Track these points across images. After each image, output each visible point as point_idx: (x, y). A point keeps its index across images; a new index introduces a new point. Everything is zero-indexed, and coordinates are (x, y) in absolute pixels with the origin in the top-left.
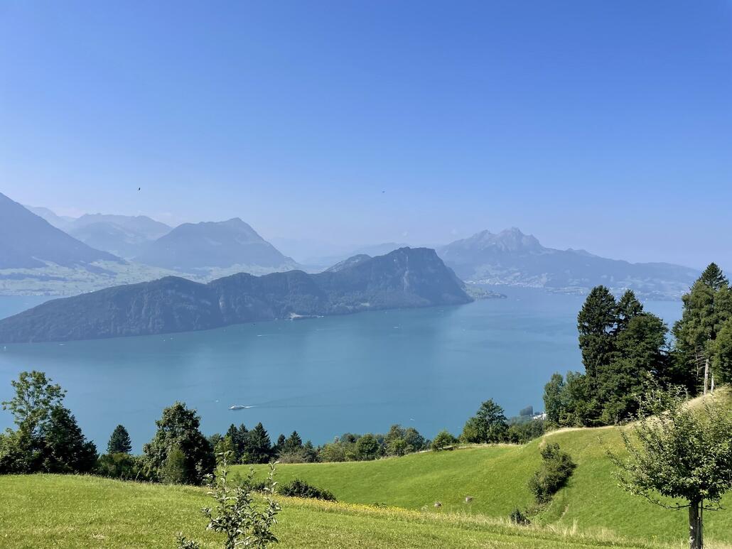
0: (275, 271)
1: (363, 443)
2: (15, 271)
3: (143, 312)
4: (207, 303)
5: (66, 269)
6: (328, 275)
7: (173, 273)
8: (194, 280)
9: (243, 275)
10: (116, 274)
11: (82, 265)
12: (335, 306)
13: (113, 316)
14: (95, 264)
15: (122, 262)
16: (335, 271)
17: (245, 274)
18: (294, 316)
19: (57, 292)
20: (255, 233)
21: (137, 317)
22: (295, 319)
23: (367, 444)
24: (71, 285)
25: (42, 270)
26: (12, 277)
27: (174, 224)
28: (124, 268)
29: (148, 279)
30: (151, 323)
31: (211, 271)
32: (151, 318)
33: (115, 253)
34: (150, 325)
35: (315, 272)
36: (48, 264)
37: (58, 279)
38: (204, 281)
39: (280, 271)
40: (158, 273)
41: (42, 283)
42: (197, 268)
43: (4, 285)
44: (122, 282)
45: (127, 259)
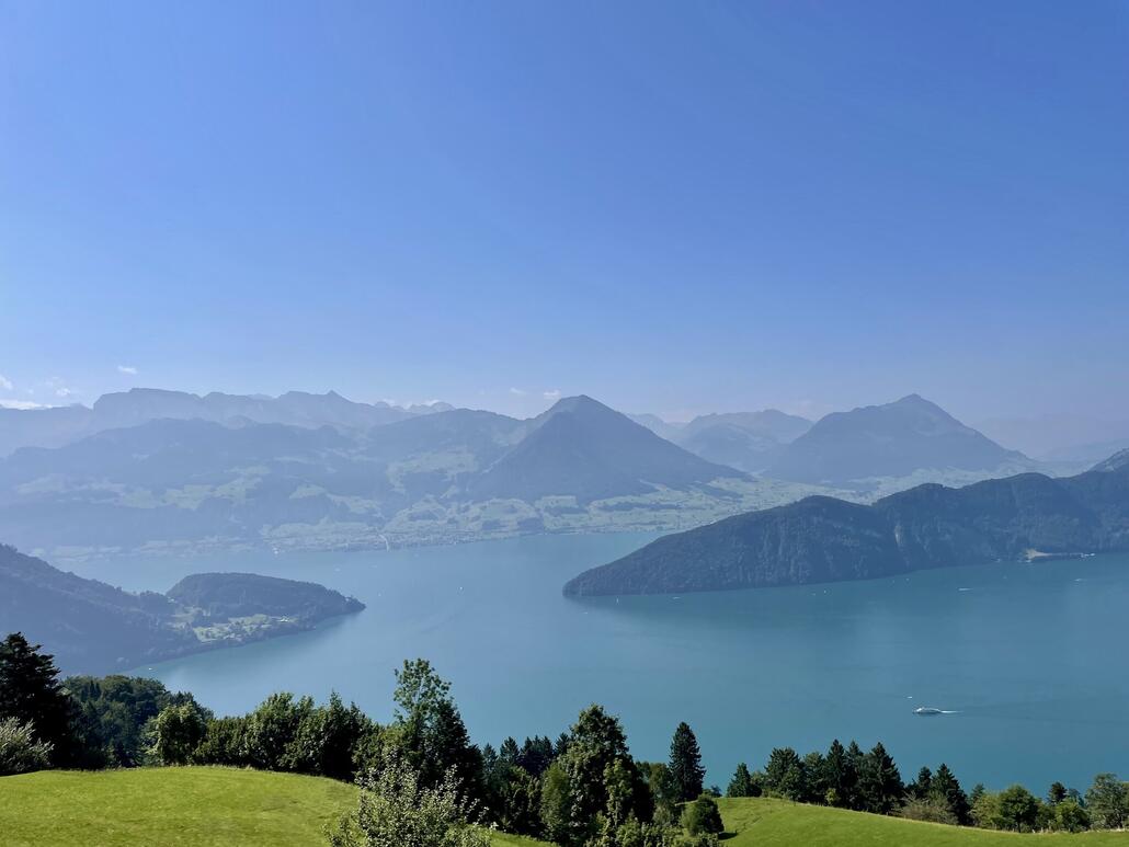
0: (990, 476)
1: (1007, 801)
2: (622, 499)
3: (780, 552)
4: (875, 534)
5: (680, 493)
6: (1095, 477)
7: (821, 491)
8: (851, 500)
9: (931, 488)
10: (742, 496)
11: (698, 486)
12: (1118, 535)
13: (741, 558)
14: (714, 484)
15: (746, 478)
16: (1111, 468)
17: (934, 485)
18: (1033, 554)
19: (671, 525)
20: (946, 416)
21: (772, 558)
22: (1036, 560)
23: (1014, 802)
24: (687, 515)
25: (651, 496)
26: (619, 507)
27: (815, 417)
28: (751, 487)
29: (784, 501)
30: (792, 568)
31: (879, 483)
32: (793, 562)
33: (738, 466)
34: (792, 571)
35: (1068, 474)
36: (657, 488)
37: (671, 507)
38: (867, 501)
39: (998, 475)
40: (796, 492)
41: (653, 513)
42: (856, 481)
43: (611, 518)
44: (752, 507)
45: (754, 474)
